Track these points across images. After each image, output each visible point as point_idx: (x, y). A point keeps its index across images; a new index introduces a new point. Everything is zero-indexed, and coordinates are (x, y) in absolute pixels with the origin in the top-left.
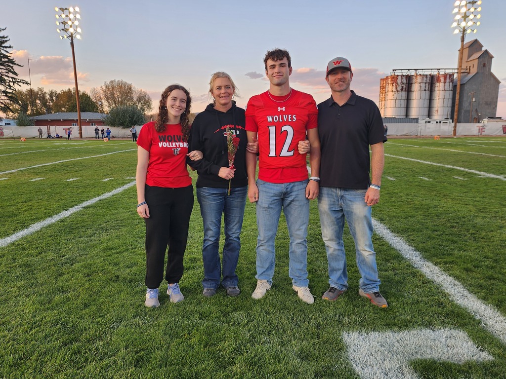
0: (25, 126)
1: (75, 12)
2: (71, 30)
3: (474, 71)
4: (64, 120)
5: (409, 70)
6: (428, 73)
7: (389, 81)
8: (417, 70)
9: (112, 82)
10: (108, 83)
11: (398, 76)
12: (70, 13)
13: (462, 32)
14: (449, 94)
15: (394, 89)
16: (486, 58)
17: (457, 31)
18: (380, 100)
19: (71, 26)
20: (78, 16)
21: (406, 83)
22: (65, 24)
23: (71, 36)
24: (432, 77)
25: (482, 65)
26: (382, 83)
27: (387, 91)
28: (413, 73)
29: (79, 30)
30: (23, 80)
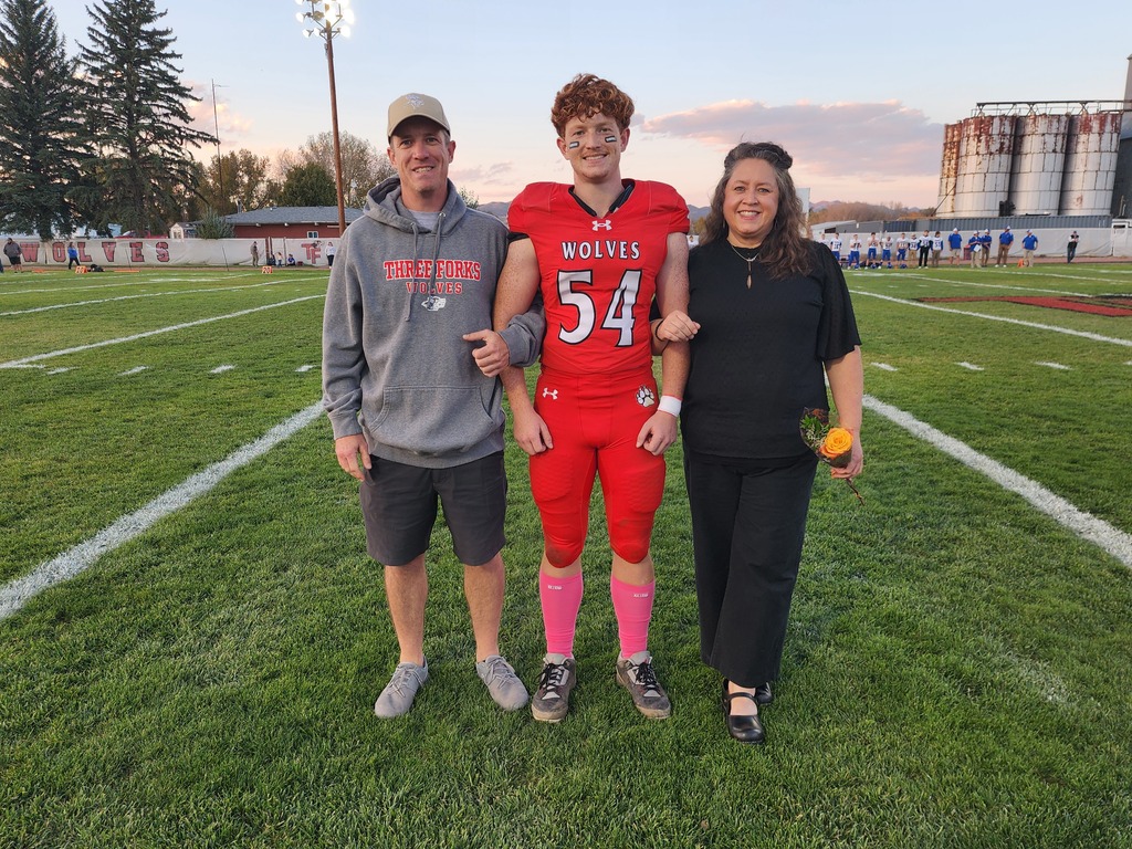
2: (328, 16)
4: (291, 225)
5: (1014, 104)
6: (1061, 110)
7: (971, 130)
8: (1034, 103)
11: (992, 118)
14: (1109, 161)
15: (982, 149)
18: (943, 174)
19: (328, 7)
21: (1011, 135)
23: (328, 30)
24: (1071, 119)
26: (950, 135)
27: (962, 154)
28: (1024, 111)
29: (346, 16)
30: (202, 133)
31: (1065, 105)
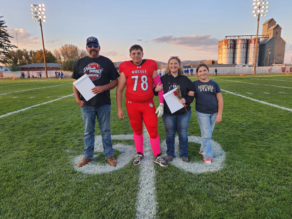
0: (15, 71)
1: (42, 7)
2: (40, 17)
3: (271, 37)
4: (38, 68)
5: (234, 36)
6: (245, 38)
7: (224, 43)
8: (239, 36)
9: (66, 45)
10: (64, 46)
11: (228, 40)
12: (39, 7)
13: (258, 16)
15: (226, 48)
16: (278, 29)
17: (255, 15)
18: (219, 53)
19: (40, 15)
20: (44, 9)
21: (233, 44)
22: (36, 14)
23: (40, 20)
24: (247, 40)
25: (276, 33)
26: (220, 44)
27: (222, 49)
28: (237, 38)
29: (44, 17)
30: (14, 45)
31: (247, 36)
